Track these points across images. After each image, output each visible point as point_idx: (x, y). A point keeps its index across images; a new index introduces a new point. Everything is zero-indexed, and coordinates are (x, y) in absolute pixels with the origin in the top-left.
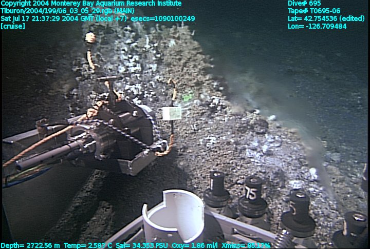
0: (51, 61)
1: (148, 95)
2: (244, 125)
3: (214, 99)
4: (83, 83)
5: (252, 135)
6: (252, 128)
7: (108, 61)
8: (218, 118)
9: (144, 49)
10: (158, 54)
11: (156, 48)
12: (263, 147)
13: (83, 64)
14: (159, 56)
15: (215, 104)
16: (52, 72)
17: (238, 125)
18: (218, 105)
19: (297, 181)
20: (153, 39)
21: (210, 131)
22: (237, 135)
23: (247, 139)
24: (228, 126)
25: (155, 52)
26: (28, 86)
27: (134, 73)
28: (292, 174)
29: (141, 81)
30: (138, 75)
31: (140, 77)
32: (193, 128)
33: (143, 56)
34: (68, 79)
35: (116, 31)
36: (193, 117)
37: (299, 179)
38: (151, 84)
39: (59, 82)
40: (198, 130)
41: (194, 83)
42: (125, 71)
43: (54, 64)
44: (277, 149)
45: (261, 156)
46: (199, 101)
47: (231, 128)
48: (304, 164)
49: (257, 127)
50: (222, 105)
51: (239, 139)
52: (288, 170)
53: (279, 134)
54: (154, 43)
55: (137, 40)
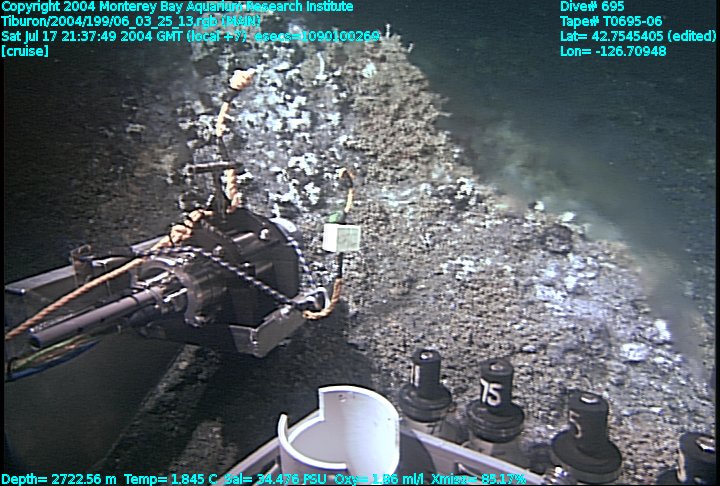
0: (134, 108)
1: (330, 175)
2: (528, 237)
3: (462, 183)
4: (201, 150)
5: (544, 256)
6: (542, 241)
7: (245, 107)
8: (471, 221)
9: (315, 83)
10: (342, 89)
11: (338, 80)
12: (566, 280)
13: (199, 115)
14: (343, 95)
15: (464, 193)
16: (138, 130)
17: (515, 237)
18: (471, 196)
19: (634, 346)
20: (332, 62)
21: (458, 247)
22: (514, 256)
23: (534, 266)
24: (496, 238)
25: (335, 87)
26: (96, 160)
27: (299, 130)
28: (622, 331)
29: (313, 147)
30: (307, 135)
31: (311, 138)
32: (425, 242)
33: (311, 96)
34: (171, 144)
35: (257, 46)
36: (422, 220)
37: (636, 340)
38: (333, 154)
39: (153, 151)
40: (433, 245)
41: (419, 151)
42: (283, 128)
43: (138, 114)
44: (590, 283)
45: (564, 296)
46: (429, 186)
47: (502, 243)
48: (642, 311)
49: (551, 241)
50: (478, 195)
51: (517, 264)
52: (615, 323)
53: (595, 255)
54: (333, 71)
55: (298, 63)
